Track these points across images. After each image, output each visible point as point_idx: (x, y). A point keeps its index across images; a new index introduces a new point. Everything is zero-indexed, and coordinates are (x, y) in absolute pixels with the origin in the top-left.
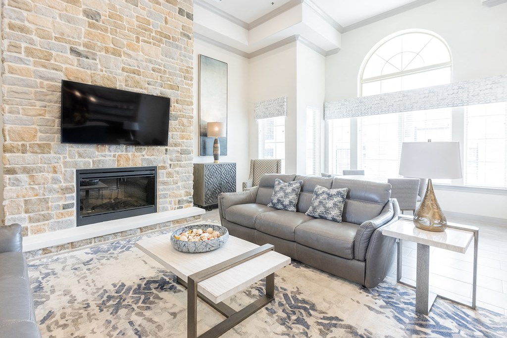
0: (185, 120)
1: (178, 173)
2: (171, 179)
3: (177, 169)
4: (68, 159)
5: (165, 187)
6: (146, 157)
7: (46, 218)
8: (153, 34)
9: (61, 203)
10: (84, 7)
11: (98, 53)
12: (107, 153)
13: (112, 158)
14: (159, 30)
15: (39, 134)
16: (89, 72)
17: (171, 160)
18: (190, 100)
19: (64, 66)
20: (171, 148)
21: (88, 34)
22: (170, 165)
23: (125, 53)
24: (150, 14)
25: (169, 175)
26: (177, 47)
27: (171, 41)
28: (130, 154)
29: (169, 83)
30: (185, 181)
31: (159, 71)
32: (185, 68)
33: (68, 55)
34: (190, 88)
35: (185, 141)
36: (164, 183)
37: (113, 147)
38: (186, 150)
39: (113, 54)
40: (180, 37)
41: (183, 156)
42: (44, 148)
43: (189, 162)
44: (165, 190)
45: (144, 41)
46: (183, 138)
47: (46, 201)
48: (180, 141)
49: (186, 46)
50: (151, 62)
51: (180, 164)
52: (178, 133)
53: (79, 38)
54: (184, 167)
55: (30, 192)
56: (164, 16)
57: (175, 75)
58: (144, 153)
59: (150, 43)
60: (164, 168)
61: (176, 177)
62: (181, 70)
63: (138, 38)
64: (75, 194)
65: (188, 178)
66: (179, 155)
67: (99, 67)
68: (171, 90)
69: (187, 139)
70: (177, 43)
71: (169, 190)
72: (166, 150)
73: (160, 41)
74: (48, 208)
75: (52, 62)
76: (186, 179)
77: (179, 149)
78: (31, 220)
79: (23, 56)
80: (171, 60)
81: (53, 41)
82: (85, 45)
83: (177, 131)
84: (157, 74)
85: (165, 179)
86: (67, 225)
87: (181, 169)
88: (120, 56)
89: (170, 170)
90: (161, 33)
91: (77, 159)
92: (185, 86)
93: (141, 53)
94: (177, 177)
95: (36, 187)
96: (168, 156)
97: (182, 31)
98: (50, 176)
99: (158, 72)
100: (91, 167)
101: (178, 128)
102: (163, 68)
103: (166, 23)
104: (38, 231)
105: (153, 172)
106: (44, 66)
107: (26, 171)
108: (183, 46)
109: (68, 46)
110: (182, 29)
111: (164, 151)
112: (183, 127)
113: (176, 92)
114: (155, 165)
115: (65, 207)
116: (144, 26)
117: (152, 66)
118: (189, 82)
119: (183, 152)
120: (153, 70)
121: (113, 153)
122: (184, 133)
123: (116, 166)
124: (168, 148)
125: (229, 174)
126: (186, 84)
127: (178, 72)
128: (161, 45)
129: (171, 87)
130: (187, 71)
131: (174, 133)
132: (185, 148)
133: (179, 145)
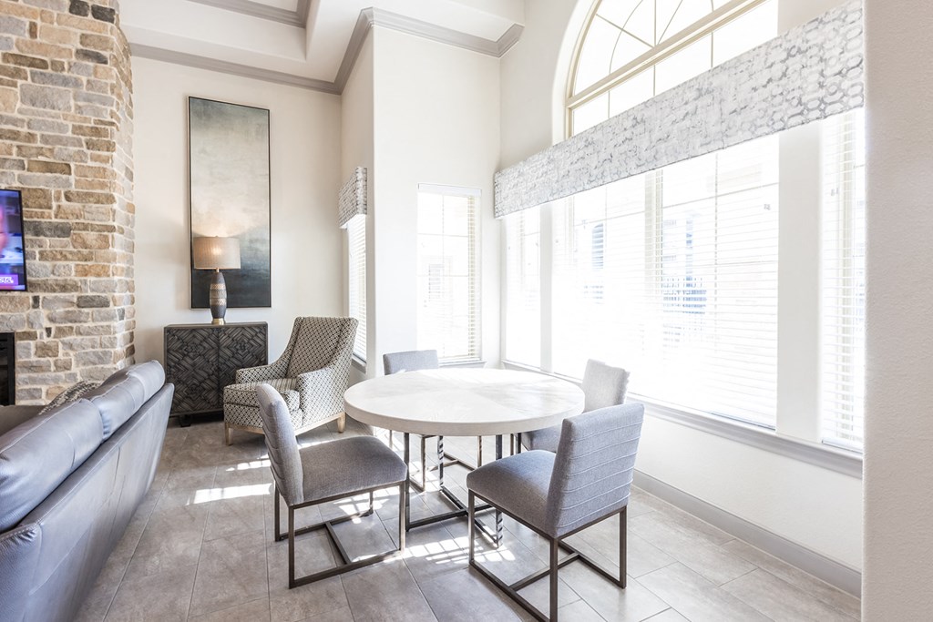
0: (91, 236)
1: (71, 346)
2: (52, 360)
3: (68, 338)
5: (34, 375)
14: (15, 51)
17: (52, 320)
18: (106, 191)
20: (50, 295)
22: (48, 329)
25: (45, 351)
26: (66, 82)
27: (49, 71)
29: (41, 158)
30: (94, 364)
31: (14, 135)
32: (92, 125)
34: (108, 166)
35: (91, 278)
36: (31, 367)
38: (92, 299)
40: (74, 59)
41: (84, 310)
43: (104, 324)
44: (33, 381)
46: (83, 272)
48: (77, 279)
49: (92, 78)
51: (78, 328)
52: (71, 263)
54: (88, 334)
56: (27, 21)
57: (59, 140)
60: (30, 336)
61: (64, 355)
62: (78, 130)
65: (100, 358)
66: (74, 308)
68: (49, 175)
69: (98, 275)
70: (65, 73)
71: (44, 381)
72: (36, 299)
73: (17, 74)
76: (93, 359)
77: (74, 296)
80: (48, 110)
83: (66, 258)
84: (8, 142)
85: (33, 359)
87: (80, 337)
89: (46, 340)
90: (18, 59)
92: (90, 163)
94: (67, 354)
96: (43, 312)
97: (80, 47)
99: (9, 138)
101: (71, 253)
102: (24, 130)
103: (33, 34)
105: (4, 344)
108: (84, 78)
110: (81, 43)
111: (31, 301)
112: (85, 251)
113: (64, 176)
118: (105, 153)
119: (84, 302)
122: (90, 263)
124: (41, 295)
125: (243, 348)
126: (93, 159)
127: (69, 134)
128: (20, 82)
129: (48, 167)
130: (96, 131)
131: (59, 263)
132: (90, 294)
133: (75, 287)
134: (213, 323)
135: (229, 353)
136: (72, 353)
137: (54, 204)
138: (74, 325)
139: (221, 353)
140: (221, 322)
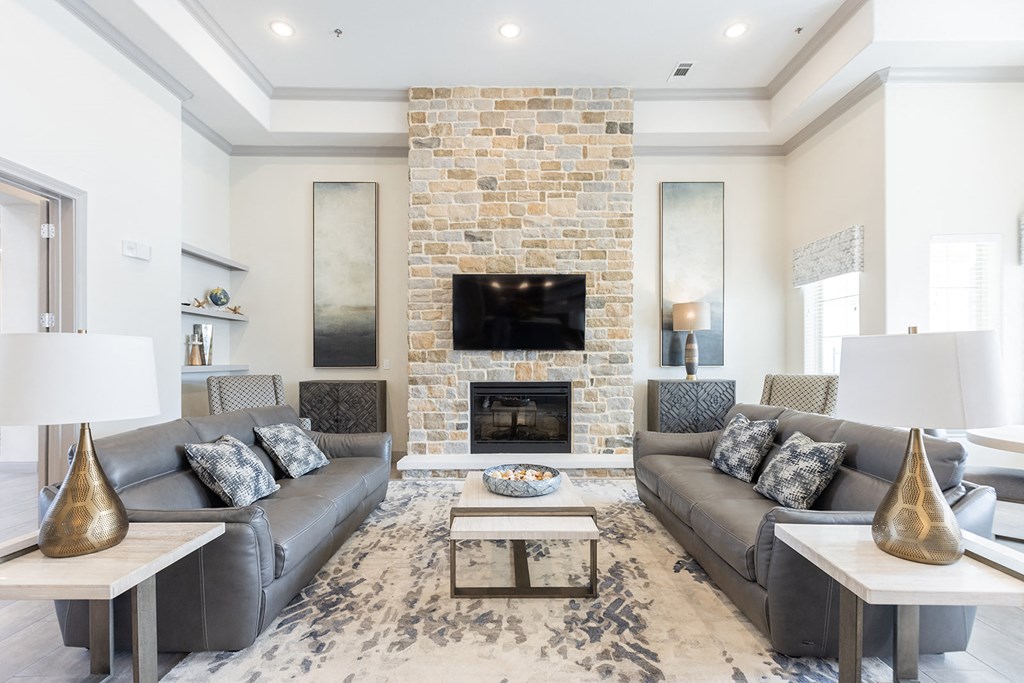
0: (617, 307)
1: (604, 393)
2: (594, 403)
3: (604, 387)
4: (462, 370)
5: (583, 415)
6: (554, 367)
7: (442, 437)
8: (566, 181)
9: (456, 421)
10: (478, 177)
11: (493, 231)
12: (503, 361)
13: (509, 368)
14: (575, 171)
15: (437, 340)
16: (483, 257)
17: (593, 373)
18: (627, 270)
19: (458, 257)
20: (593, 354)
21: (484, 209)
22: (592, 380)
23: (526, 221)
24: (561, 152)
25: (590, 396)
26: (604, 187)
27: (594, 181)
28: (531, 363)
29: (589, 249)
30: (619, 408)
31: (574, 234)
32: (619, 218)
33: (464, 242)
34: (628, 250)
35: (618, 340)
36: (582, 409)
37: (511, 354)
38: (618, 357)
39: (512, 226)
40: (608, 169)
41: (613, 365)
42: (440, 356)
43: (626, 377)
44: (583, 419)
45: (552, 196)
46: (613, 335)
47: (441, 417)
48: (609, 341)
49: (619, 181)
50: (560, 223)
51: (609, 379)
52: (606, 329)
53: (474, 218)
54: (616, 384)
55: (429, 406)
56: (581, 146)
57: (599, 234)
58: (551, 361)
59: (560, 196)
60: (581, 384)
61: (601, 401)
62: (610, 224)
63: (543, 194)
64: (468, 413)
65: (622, 404)
66: (607, 364)
67: (495, 248)
68: (593, 261)
69: (622, 338)
70: (603, 181)
71: (589, 420)
72: (585, 356)
73: (576, 187)
74: (444, 427)
75: (448, 254)
76: (618, 404)
77: (607, 354)
78: (430, 437)
79: (423, 255)
80: (593, 211)
81: (449, 230)
82: (481, 225)
83: (603, 325)
84: (571, 239)
85: (584, 402)
86: (462, 451)
87: (610, 387)
88: (519, 226)
89: (591, 388)
90: (577, 176)
91: (471, 369)
92: (618, 249)
93: (548, 215)
94: (603, 400)
95: (433, 400)
96: (589, 366)
97: (612, 158)
98: (445, 388)
99: (571, 236)
100: (486, 379)
101: (605, 320)
102: (579, 229)
103: (585, 156)
104: (435, 451)
105: (565, 390)
106: (441, 262)
107: (426, 381)
108: (614, 183)
109: (462, 231)
110: (613, 155)
111: (582, 358)
112: (613, 319)
113: (602, 261)
114: (567, 379)
115: (459, 427)
116: (552, 172)
117: (561, 229)
118: (626, 240)
119: (614, 359)
120: (565, 235)
121: (510, 362)
122: (617, 328)
123: (514, 380)
124: (588, 353)
125: (716, 402)
126: (619, 245)
127: (605, 228)
128: (578, 193)
129: (593, 255)
130: (622, 223)
131: (598, 328)
132: (617, 353)
133: (608, 348)
134: (687, 378)
135: (705, 406)
136: (605, 399)
137: (596, 283)
138: (606, 377)
139: (699, 406)
140: (695, 378)
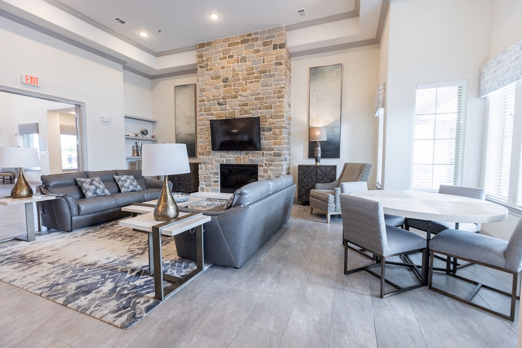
0: (277, 131)
1: (271, 170)
2: (267, 174)
3: (272, 167)
4: (216, 159)
6: (251, 158)
7: (210, 186)
8: (256, 75)
9: (214, 180)
10: (222, 78)
11: (227, 100)
12: (231, 155)
13: (233, 158)
14: (260, 70)
15: (208, 147)
16: (224, 112)
17: (267, 161)
18: (282, 113)
19: (215, 112)
20: (266, 152)
21: (224, 91)
22: (266, 164)
23: (240, 95)
24: (254, 62)
25: (266, 171)
26: (271, 76)
27: (268, 73)
28: (242, 156)
29: (265, 105)
31: (259, 99)
32: (278, 89)
33: (217, 106)
34: (282, 104)
35: (277, 146)
36: (262, 176)
37: (234, 152)
38: (277, 153)
39: (234, 98)
40: (274, 67)
41: (275, 158)
42: (209, 154)
43: (280, 162)
45: (250, 82)
46: (275, 144)
47: (209, 177)
48: (273, 146)
49: (279, 72)
50: (253, 95)
52: (272, 141)
53: (220, 96)
54: (276, 166)
55: (205, 173)
56: (262, 58)
57: (269, 97)
58: (249, 155)
59: (253, 82)
60: (262, 166)
61: (269, 173)
62: (274, 92)
63: (246, 82)
64: (219, 176)
66: (272, 157)
67: (228, 108)
68: (267, 110)
69: (279, 145)
70: (271, 73)
72: (263, 153)
73: (260, 77)
74: (211, 181)
75: (211, 112)
77: (272, 152)
78: (206, 185)
79: (203, 113)
80: (267, 88)
81: (212, 102)
82: (223, 98)
83: (271, 139)
85: (262, 174)
86: (217, 191)
87: (274, 167)
88: (237, 97)
89: (265, 167)
91: (219, 158)
92: (278, 104)
93: (249, 91)
95: (207, 171)
96: (265, 158)
98: (211, 166)
100: (225, 163)
101: (272, 137)
102: (261, 96)
103: (264, 62)
104: (207, 191)
105: (255, 168)
106: (208, 115)
107: (204, 163)
108: (276, 73)
109: (216, 102)
110: (276, 60)
112: (275, 136)
113: (271, 110)
114: (256, 163)
115: (216, 182)
116: (250, 71)
117: (254, 97)
118: (281, 99)
119: (276, 155)
120: (255, 100)
121: (234, 156)
122: (277, 141)
123: (235, 163)
124: (264, 152)
125: (326, 176)
126: (278, 102)
127: (272, 95)
128: (260, 80)
129: (267, 108)
130: (280, 92)
131: (269, 141)
132: (277, 152)
133: (273, 150)
135: (320, 177)
136: (272, 173)
137: (268, 120)
138: (272, 163)
139: (318, 177)
140: (318, 164)
